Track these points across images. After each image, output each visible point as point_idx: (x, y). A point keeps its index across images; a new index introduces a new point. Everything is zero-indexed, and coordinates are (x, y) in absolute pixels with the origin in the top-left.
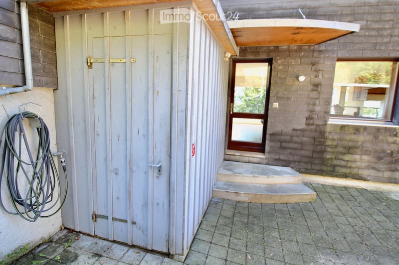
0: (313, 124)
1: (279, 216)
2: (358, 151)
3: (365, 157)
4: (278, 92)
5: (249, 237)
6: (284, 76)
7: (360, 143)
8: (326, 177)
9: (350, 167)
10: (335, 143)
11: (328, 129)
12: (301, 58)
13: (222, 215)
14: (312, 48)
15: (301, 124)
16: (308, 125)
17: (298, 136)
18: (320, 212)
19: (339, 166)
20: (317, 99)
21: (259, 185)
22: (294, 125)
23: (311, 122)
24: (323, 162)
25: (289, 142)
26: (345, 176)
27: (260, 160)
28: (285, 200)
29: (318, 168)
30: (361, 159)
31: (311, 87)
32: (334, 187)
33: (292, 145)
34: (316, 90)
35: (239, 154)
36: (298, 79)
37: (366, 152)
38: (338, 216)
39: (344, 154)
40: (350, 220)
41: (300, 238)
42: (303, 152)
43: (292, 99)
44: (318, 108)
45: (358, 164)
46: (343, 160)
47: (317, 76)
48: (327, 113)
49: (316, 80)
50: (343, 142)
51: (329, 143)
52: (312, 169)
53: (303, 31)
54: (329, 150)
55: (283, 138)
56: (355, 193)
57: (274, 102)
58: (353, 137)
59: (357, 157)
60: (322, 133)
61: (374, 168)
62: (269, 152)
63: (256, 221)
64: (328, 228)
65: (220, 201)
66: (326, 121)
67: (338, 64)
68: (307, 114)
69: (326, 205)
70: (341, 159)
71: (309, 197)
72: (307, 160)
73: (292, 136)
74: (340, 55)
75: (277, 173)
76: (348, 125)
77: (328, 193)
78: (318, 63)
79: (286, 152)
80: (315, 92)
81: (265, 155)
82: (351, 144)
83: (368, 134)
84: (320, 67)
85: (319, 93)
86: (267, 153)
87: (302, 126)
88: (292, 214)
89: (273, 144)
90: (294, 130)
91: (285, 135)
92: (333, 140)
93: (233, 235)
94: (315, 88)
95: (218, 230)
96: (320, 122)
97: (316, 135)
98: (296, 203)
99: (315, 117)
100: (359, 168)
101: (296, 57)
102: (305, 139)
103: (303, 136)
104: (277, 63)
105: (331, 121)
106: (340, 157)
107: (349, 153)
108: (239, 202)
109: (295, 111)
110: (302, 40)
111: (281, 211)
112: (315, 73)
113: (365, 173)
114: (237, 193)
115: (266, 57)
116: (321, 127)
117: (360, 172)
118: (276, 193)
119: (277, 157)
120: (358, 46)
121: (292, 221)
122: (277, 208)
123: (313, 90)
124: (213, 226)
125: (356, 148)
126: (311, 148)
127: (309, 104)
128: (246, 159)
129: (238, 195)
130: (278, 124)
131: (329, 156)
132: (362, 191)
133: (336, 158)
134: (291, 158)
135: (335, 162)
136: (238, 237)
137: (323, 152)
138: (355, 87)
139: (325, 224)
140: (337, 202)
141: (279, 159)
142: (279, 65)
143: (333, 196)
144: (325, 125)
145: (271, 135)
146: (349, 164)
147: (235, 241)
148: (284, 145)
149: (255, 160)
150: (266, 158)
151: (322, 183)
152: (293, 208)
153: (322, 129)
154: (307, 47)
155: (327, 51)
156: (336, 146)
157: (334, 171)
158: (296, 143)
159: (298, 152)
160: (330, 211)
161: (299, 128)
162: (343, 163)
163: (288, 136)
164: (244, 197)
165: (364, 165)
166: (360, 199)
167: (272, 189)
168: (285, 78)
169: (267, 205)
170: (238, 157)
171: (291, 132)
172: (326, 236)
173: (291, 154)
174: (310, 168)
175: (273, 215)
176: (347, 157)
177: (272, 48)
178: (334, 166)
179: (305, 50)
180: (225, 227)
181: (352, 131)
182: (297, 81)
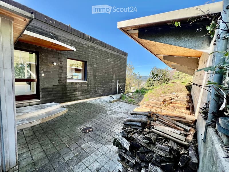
0: (61, 83)
1: (57, 122)
2: (77, 91)
3: (79, 92)
4: (44, 68)
5: (49, 137)
6: (46, 62)
7: (77, 88)
8: (68, 102)
9: (76, 97)
10: (70, 89)
11: (67, 84)
12: (53, 55)
13: (26, 137)
14: (58, 52)
15: (57, 83)
16: (59, 83)
17: (56, 88)
18: (71, 115)
19: (72, 97)
20: (62, 72)
21: (42, 114)
22: (54, 84)
23: (60, 82)
24: (67, 96)
25: (52, 91)
26: (74, 100)
27: (37, 102)
28: (57, 115)
29: (65, 100)
30: (78, 93)
31: (59, 68)
32: (71, 105)
33: (53, 92)
34: (61, 69)
35: (22, 103)
36: (53, 64)
37: (79, 91)
38: (77, 113)
39: (73, 92)
40: (80, 113)
41: (69, 126)
42: (59, 95)
43: (51, 72)
44: (63, 76)
45: (78, 95)
46: (74, 95)
47: (61, 64)
48: (66, 78)
49: (61, 65)
50: (73, 88)
51: (68, 89)
52: (63, 100)
53: (57, 45)
54: (68, 92)
55: (49, 90)
56: (78, 105)
57: (42, 73)
58: (75, 86)
59: (77, 93)
60: (65, 86)
61: (82, 95)
62: (42, 98)
63: (48, 129)
64: (76, 118)
65: (20, 131)
66: (66, 81)
67: (68, 60)
68: (58, 79)
69: (72, 112)
70: (73, 95)
71: (65, 111)
72: (60, 97)
73: (53, 88)
74: (68, 57)
75: (50, 106)
76: (73, 82)
77: (71, 107)
78: (61, 58)
79: (51, 96)
80: (61, 70)
81: (40, 100)
82: (75, 89)
83: (79, 85)
84: (62, 60)
85: (62, 70)
86: (41, 98)
87: (57, 84)
88: (62, 120)
89: (44, 93)
90: (54, 85)
91: (50, 88)
92: (69, 88)
93: (40, 140)
94: (61, 68)
95: (29, 143)
96: (64, 82)
97: (63, 87)
98: (61, 115)
99: (62, 79)
100: (78, 96)
101: (51, 54)
102: (59, 89)
103: (58, 88)
104: (41, 54)
105: (68, 81)
106: (72, 93)
107: (75, 92)
108: (33, 126)
109: (53, 78)
110: (54, 48)
111: (57, 121)
112: (60, 62)
113: (80, 97)
114: (31, 122)
115: (35, 50)
116: (65, 83)
117: (79, 97)
118: (52, 114)
119: (47, 99)
120: (73, 55)
121: (63, 122)
122: (54, 120)
123: (60, 69)
124: (25, 144)
125: (76, 90)
126: (62, 92)
127: (59, 75)
128: (28, 104)
129: (31, 123)
130: (46, 84)
131: (68, 94)
132: (80, 104)
133: (71, 94)
134: (54, 98)
135: (71, 96)
136: (43, 140)
137: (66, 93)
138: (70, 68)
139: (74, 117)
140: (74, 109)
141: (48, 100)
142: (43, 56)
143: (72, 108)
144: (66, 82)
145: (42, 89)
146: (75, 96)
147: (43, 142)
148: (50, 93)
149: (34, 103)
150: (41, 101)
151: (67, 105)
152: (61, 117)
153: (65, 84)
154: (55, 51)
155: (64, 54)
156: (71, 90)
157: (71, 99)
158: (55, 91)
159: (57, 95)
160: (74, 113)
161: (56, 85)
162: (73, 96)
163: (51, 88)
164: (36, 122)
165: (79, 95)
166: (80, 106)
167: (49, 114)
168: (47, 62)
169: (49, 121)
170: (22, 104)
171: (52, 87)
172: (76, 121)
173: (53, 96)
174: (62, 100)
175: (54, 124)
176: (74, 94)
177: (38, 47)
178: (71, 97)
179: (55, 52)
180: (33, 140)
181: (75, 84)
182: (52, 64)
